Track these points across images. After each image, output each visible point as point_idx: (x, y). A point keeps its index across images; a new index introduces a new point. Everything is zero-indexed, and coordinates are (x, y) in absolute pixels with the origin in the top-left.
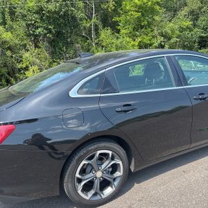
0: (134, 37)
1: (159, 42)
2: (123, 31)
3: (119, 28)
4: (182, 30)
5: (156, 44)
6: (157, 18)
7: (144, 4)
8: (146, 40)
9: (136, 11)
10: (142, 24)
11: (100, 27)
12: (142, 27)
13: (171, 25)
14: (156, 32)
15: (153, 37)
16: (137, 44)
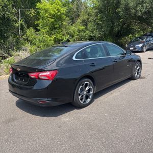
0: (50, 35)
1: (67, 38)
2: (42, 30)
3: (39, 28)
4: (79, 31)
5: (65, 40)
6: (65, 23)
7: (56, 13)
8: (59, 37)
9: (51, 18)
10: (56, 27)
11: (25, 27)
12: (55, 28)
13: (73, 28)
14: (64, 32)
15: (63, 35)
16: (52, 39)
